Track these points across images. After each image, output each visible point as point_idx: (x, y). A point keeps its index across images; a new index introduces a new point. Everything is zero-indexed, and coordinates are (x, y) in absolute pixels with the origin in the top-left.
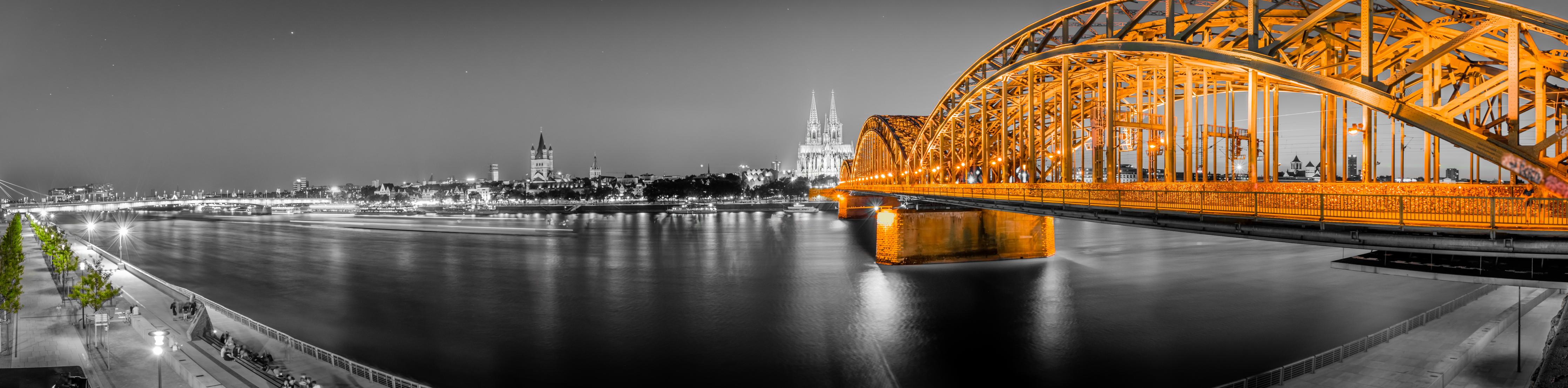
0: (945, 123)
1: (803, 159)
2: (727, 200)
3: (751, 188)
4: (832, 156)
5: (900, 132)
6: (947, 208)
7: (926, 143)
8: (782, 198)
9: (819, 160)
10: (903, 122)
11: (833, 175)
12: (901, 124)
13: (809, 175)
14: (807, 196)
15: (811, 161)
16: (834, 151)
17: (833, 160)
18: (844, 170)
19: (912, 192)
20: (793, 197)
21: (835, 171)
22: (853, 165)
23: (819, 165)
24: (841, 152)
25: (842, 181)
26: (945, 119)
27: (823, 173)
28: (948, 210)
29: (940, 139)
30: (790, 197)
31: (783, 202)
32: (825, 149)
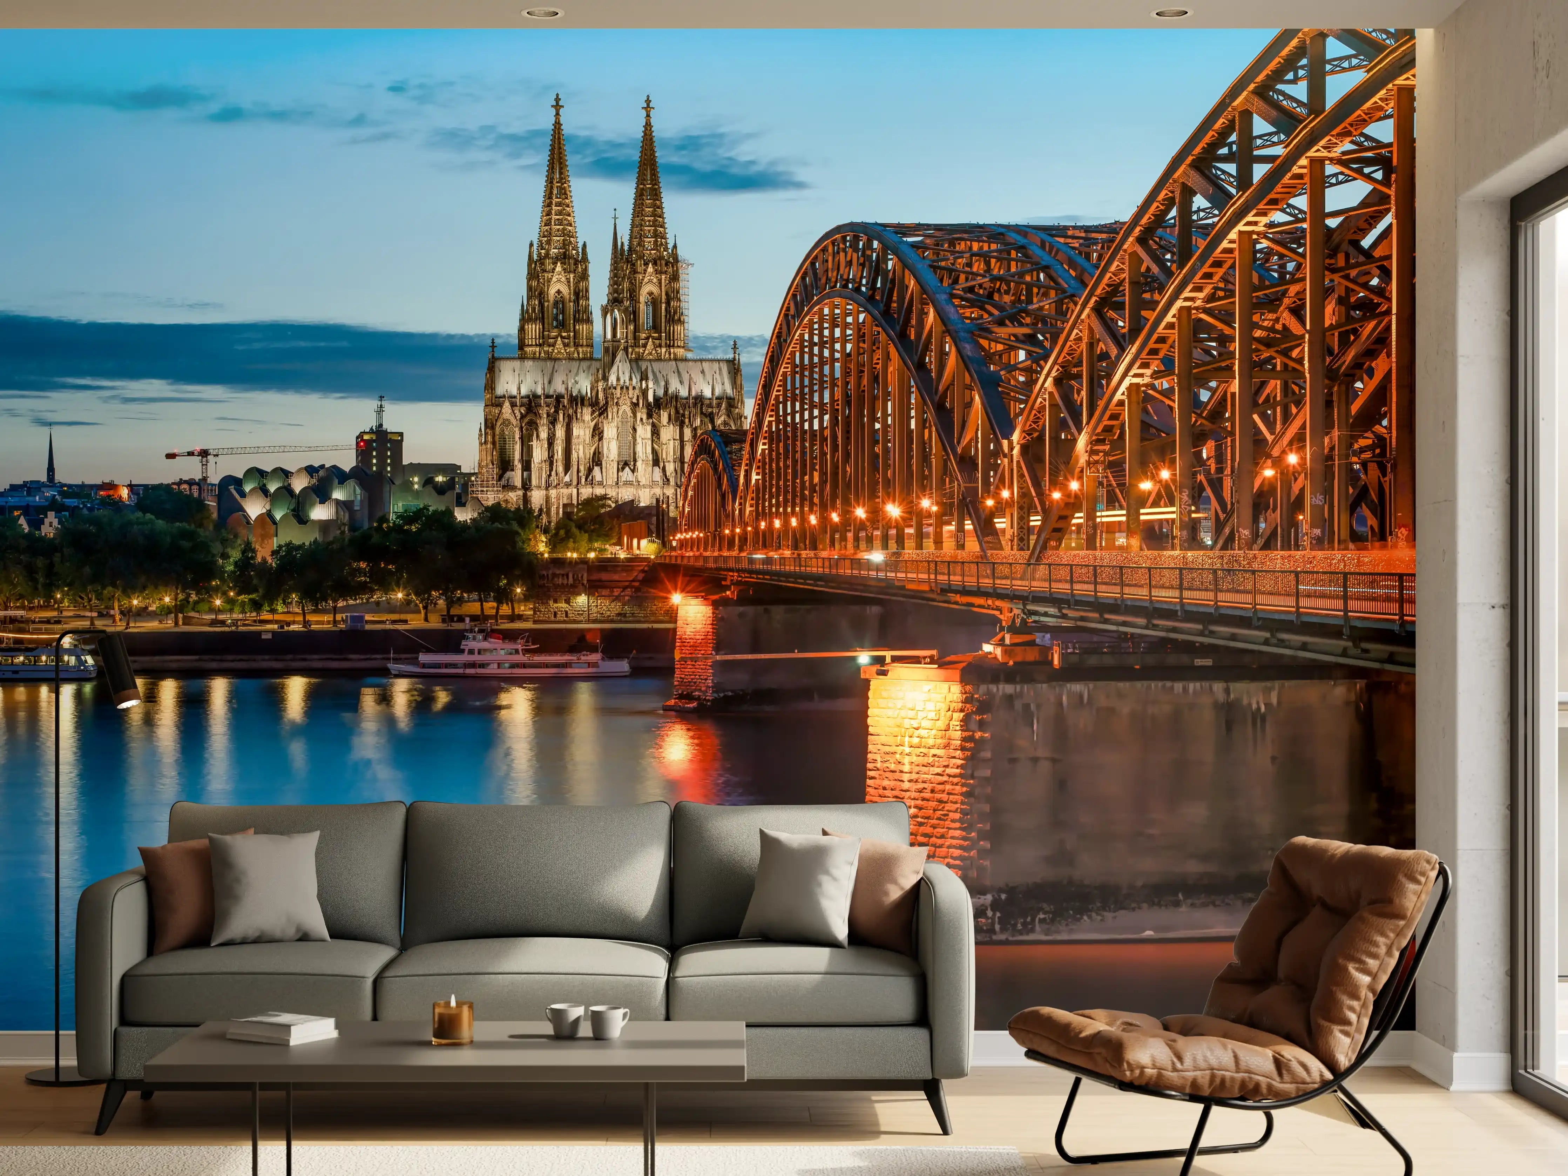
0: (1203, 258)
1: (507, 423)
2: (143, 613)
3: (264, 553)
4: (642, 414)
5: (972, 304)
6: (1199, 662)
7: (1105, 356)
8: (407, 606)
9: (582, 432)
10: (985, 257)
11: (645, 499)
12: (978, 266)
13: (537, 497)
14: (526, 598)
15: (544, 435)
16: (653, 390)
17: (644, 432)
18: (701, 478)
19: (1039, 585)
20: (461, 600)
21: (654, 482)
22: (745, 454)
23: (581, 452)
24: (684, 393)
25: (690, 528)
26: (1201, 244)
27: (599, 491)
28: (1202, 674)
29: (1174, 335)
30: (450, 603)
31: (416, 622)
32: (612, 379)
